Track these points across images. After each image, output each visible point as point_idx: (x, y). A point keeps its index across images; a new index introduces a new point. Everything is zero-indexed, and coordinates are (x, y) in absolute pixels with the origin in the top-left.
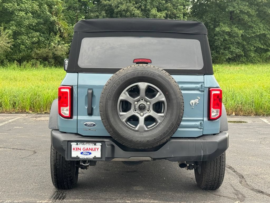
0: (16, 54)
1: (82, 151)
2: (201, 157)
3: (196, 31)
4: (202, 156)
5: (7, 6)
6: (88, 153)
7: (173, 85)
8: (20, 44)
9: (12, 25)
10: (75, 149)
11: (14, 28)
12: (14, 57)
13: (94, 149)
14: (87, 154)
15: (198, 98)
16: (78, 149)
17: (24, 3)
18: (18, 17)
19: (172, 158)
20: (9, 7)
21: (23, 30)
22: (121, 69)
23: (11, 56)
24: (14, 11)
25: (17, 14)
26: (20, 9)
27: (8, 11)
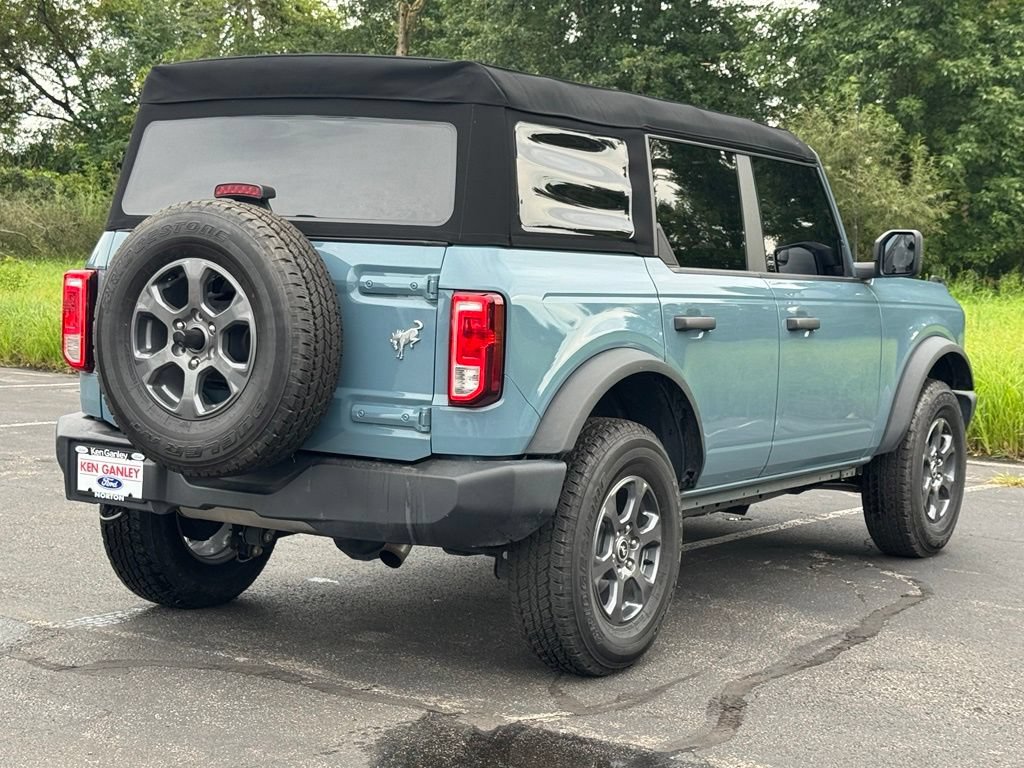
0: (980, 245)
1: (100, 474)
2: (407, 530)
3: (449, 94)
4: (409, 528)
5: (948, 70)
6: (115, 481)
7: (271, 271)
8: (994, 206)
9: (966, 139)
10: (86, 466)
11: (970, 147)
12: (967, 254)
13: (127, 473)
14: (112, 484)
15: (417, 325)
16: (92, 467)
17: (1019, 53)
18: (988, 109)
19: (323, 524)
20: (956, 71)
21: (1006, 155)
22: (146, 217)
23: (960, 254)
24: (977, 86)
25: (985, 97)
26: (999, 76)
27: (954, 87)
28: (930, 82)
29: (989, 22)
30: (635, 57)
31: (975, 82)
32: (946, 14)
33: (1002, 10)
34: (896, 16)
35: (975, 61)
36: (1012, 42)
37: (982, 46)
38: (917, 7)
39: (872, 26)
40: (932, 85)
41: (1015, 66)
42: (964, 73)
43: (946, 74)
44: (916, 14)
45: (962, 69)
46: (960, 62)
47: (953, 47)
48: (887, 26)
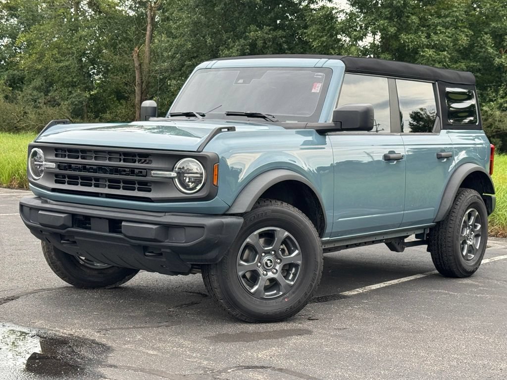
5: (404, 41)
17: (439, 32)
18: (423, 60)
20: (407, 41)
24: (418, 48)
25: (422, 54)
26: (429, 44)
27: (407, 49)
28: (396, 46)
29: (426, 17)
30: (257, 32)
31: (417, 46)
32: (403, 12)
33: (433, 11)
34: (379, 13)
35: (418, 36)
36: (436, 26)
37: (422, 28)
38: (389, 9)
39: (368, 18)
40: (397, 47)
41: (436, 39)
42: (412, 42)
43: (402, 42)
44: (388, 13)
45: (410, 40)
46: (409, 37)
47: (407, 29)
48: (375, 18)
